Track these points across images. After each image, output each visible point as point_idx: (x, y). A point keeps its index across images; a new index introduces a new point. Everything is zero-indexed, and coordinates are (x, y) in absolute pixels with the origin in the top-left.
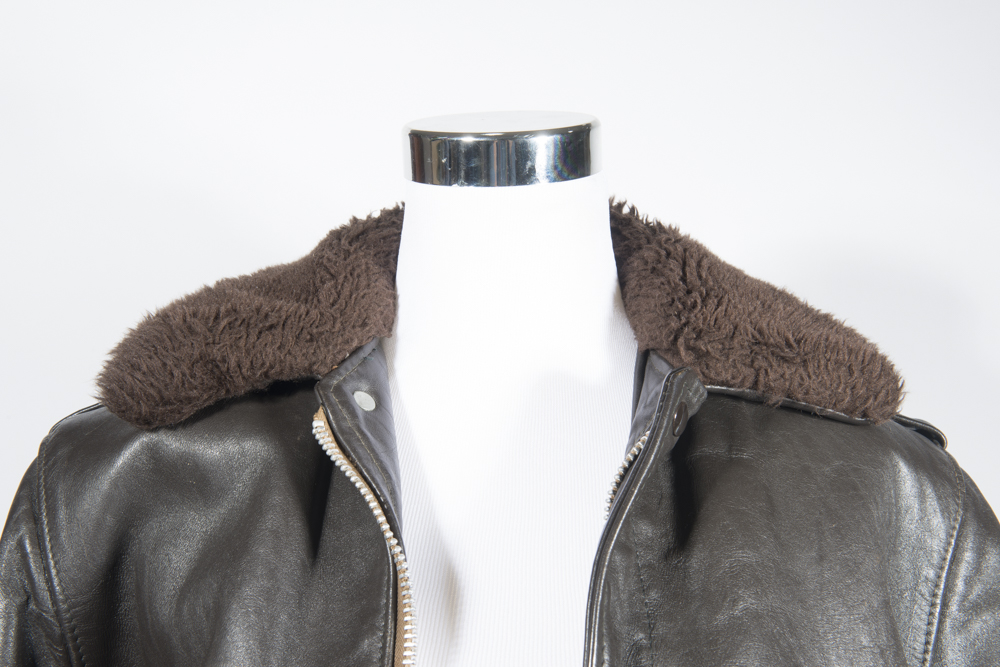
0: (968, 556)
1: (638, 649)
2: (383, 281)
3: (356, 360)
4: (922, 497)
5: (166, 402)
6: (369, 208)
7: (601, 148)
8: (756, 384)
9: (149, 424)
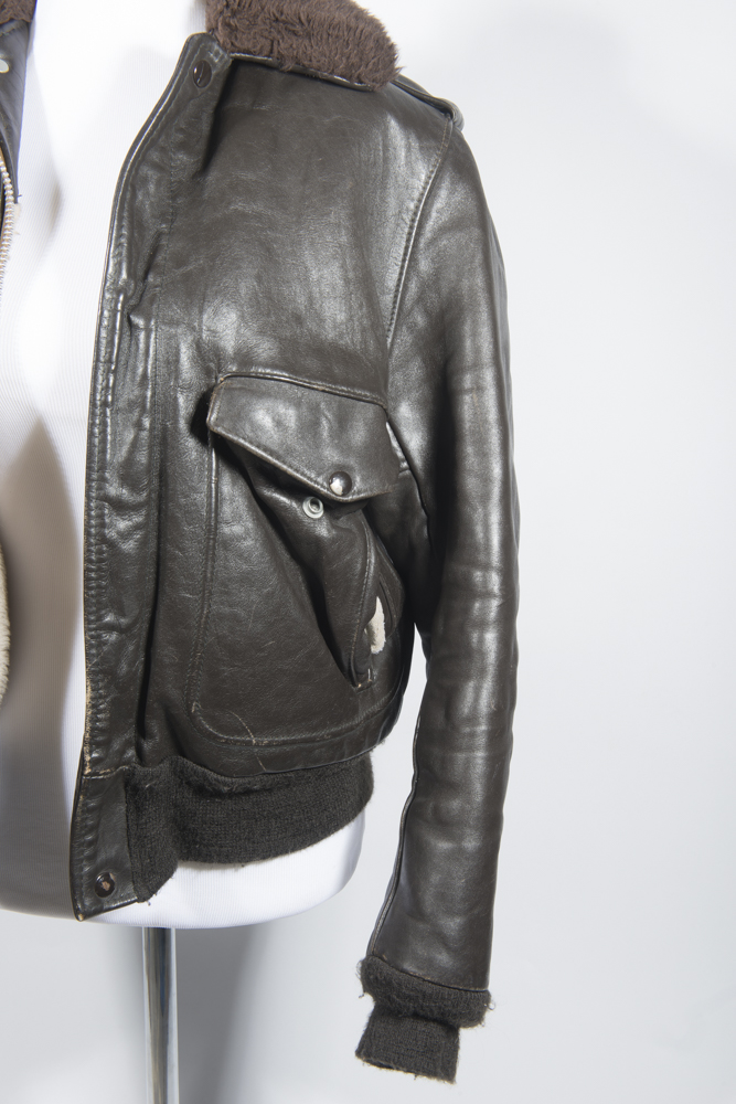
8: (271, 51)
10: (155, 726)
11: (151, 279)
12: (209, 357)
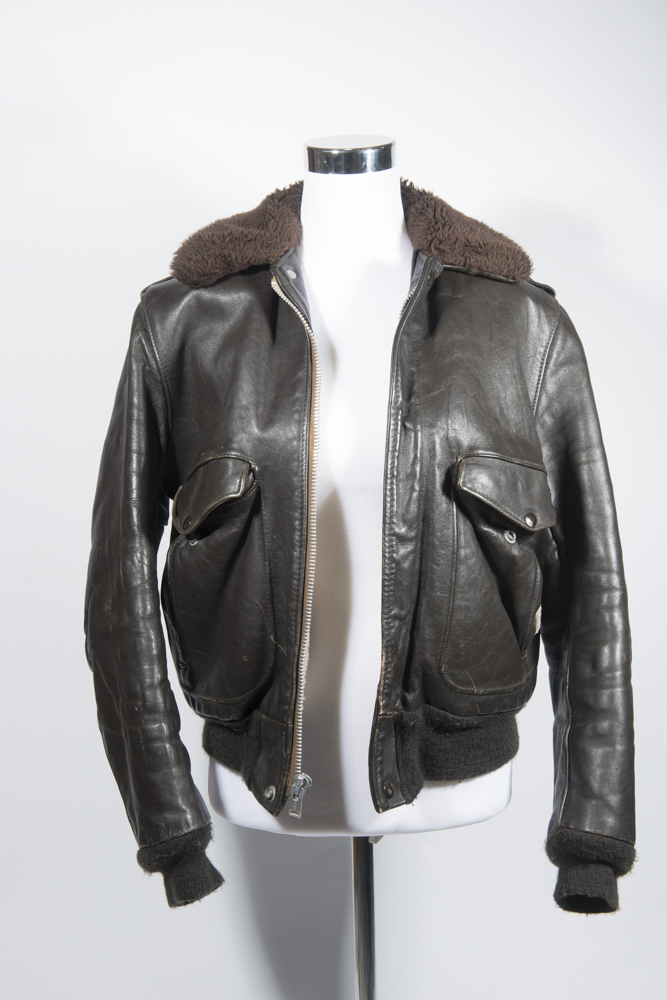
0: (559, 342)
1: (412, 374)
2: (296, 220)
3: (287, 256)
4: (539, 316)
5: (205, 275)
6: (284, 184)
7: (397, 155)
8: (465, 264)
9: (196, 285)
10: (416, 682)
11: (413, 400)
12: (451, 446)
